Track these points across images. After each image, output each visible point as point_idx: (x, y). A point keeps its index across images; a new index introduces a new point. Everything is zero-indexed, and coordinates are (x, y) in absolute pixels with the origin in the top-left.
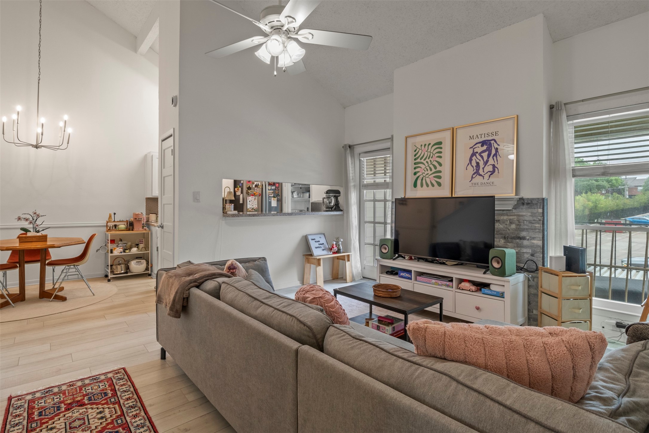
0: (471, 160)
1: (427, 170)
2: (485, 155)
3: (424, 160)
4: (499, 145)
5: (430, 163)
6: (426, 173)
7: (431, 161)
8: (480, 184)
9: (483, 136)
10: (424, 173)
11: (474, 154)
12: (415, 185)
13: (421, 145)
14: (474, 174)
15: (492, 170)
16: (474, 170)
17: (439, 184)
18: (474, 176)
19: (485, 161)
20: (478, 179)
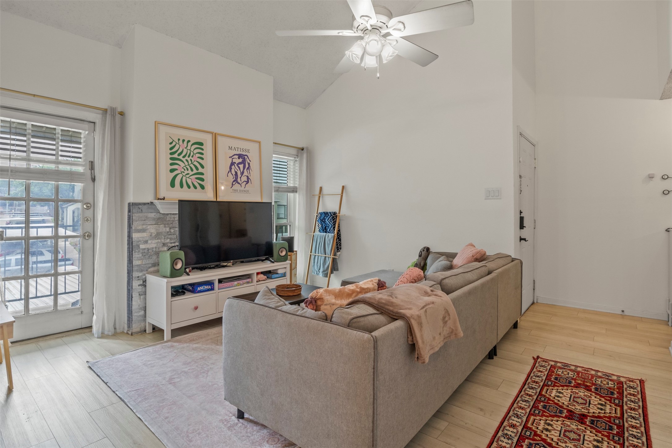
0: (231, 168)
1: (188, 170)
2: (241, 166)
3: (184, 157)
4: (250, 161)
5: (190, 162)
6: (186, 172)
7: (191, 160)
8: (239, 191)
9: (239, 150)
10: (184, 172)
11: (233, 164)
12: (173, 184)
13: (179, 140)
14: (234, 181)
15: (246, 180)
16: (234, 178)
17: (202, 187)
18: (234, 183)
19: (241, 172)
20: (237, 186)
